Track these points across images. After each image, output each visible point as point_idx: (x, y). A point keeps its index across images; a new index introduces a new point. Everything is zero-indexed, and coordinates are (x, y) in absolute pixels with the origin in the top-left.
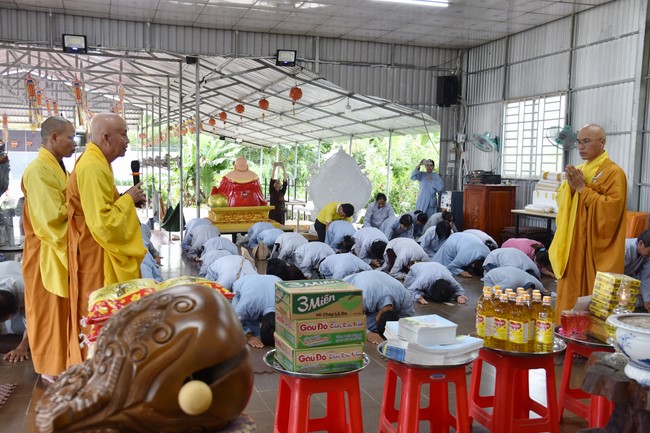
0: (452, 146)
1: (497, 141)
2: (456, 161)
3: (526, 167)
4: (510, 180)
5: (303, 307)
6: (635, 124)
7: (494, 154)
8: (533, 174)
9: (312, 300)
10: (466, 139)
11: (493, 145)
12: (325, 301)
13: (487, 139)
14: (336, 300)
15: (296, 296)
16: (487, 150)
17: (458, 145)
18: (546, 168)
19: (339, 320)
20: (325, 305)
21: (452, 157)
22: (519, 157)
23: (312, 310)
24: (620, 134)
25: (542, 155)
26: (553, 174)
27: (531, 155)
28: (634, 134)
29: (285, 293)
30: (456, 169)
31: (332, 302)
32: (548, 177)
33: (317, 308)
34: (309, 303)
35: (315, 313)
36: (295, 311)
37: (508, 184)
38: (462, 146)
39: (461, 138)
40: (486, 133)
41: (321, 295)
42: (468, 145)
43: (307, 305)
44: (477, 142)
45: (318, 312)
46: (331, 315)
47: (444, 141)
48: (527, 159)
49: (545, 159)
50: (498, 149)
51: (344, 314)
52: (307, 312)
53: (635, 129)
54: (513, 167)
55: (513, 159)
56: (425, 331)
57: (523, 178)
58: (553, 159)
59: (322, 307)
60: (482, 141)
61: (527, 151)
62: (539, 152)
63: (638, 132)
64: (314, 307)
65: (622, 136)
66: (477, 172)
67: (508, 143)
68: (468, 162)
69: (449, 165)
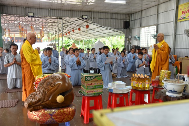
0: (128, 39)
1: (139, 38)
2: (129, 43)
3: (147, 44)
6: (173, 33)
8: (148, 46)
10: (131, 37)
11: (138, 39)
14: (96, 77)
15: (86, 77)
16: (137, 40)
17: (129, 39)
18: (151, 45)
19: (96, 82)
21: (128, 42)
22: (145, 42)
23: (90, 80)
24: (170, 35)
27: (148, 41)
28: (173, 35)
29: (83, 76)
30: (129, 45)
32: (152, 47)
33: (91, 79)
34: (89, 78)
35: (90, 81)
36: (86, 80)
39: (130, 37)
40: (136, 36)
41: (92, 76)
42: (132, 39)
44: (134, 38)
45: (91, 80)
46: (95, 81)
47: (126, 38)
48: (147, 42)
49: (151, 42)
50: (139, 40)
51: (98, 81)
53: (174, 34)
54: (143, 44)
55: (143, 42)
56: (118, 85)
57: (145, 47)
58: (153, 42)
59: (92, 79)
60: (135, 38)
61: (147, 40)
62: (150, 40)
63: (174, 35)
65: (170, 36)
66: (134, 46)
67: (142, 38)
68: (132, 43)
69: (127, 44)
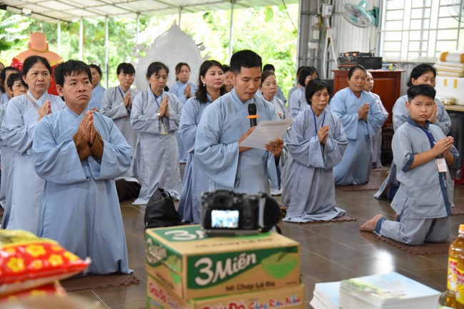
0: (315, 20)
1: (375, 13)
2: (320, 41)
3: (415, 46)
4: (394, 64)
5: (205, 276)
7: (371, 30)
8: (424, 55)
9: (219, 265)
10: (334, 12)
11: (371, 18)
12: (241, 263)
13: (363, 10)
14: (259, 261)
15: (192, 259)
16: (363, 25)
17: (322, 19)
18: (444, 47)
19: (262, 296)
20: (241, 272)
21: (316, 35)
22: (406, 34)
23: (220, 281)
25: (437, 30)
26: (454, 55)
27: (422, 31)
29: (170, 253)
30: (320, 51)
31: (251, 265)
32: (448, 58)
33: (228, 277)
34: (214, 269)
35: (222, 287)
36: (192, 284)
37: (391, 68)
38: (327, 21)
39: (326, 11)
40: (361, 3)
41: (234, 255)
42: (337, 19)
43: (211, 274)
44: (350, 15)
45: (229, 283)
46: (250, 287)
47: (305, 14)
48: (416, 36)
49: (442, 35)
50: (377, 24)
51: (270, 284)
52: (211, 284)
54: (396, 46)
55: (397, 36)
57: (409, 60)
59: (235, 275)
60: (357, 13)
61: (417, 25)
62: (433, 26)
64: (223, 275)
66: (351, 53)
67: (390, 15)
68: (336, 41)
69: (310, 45)
